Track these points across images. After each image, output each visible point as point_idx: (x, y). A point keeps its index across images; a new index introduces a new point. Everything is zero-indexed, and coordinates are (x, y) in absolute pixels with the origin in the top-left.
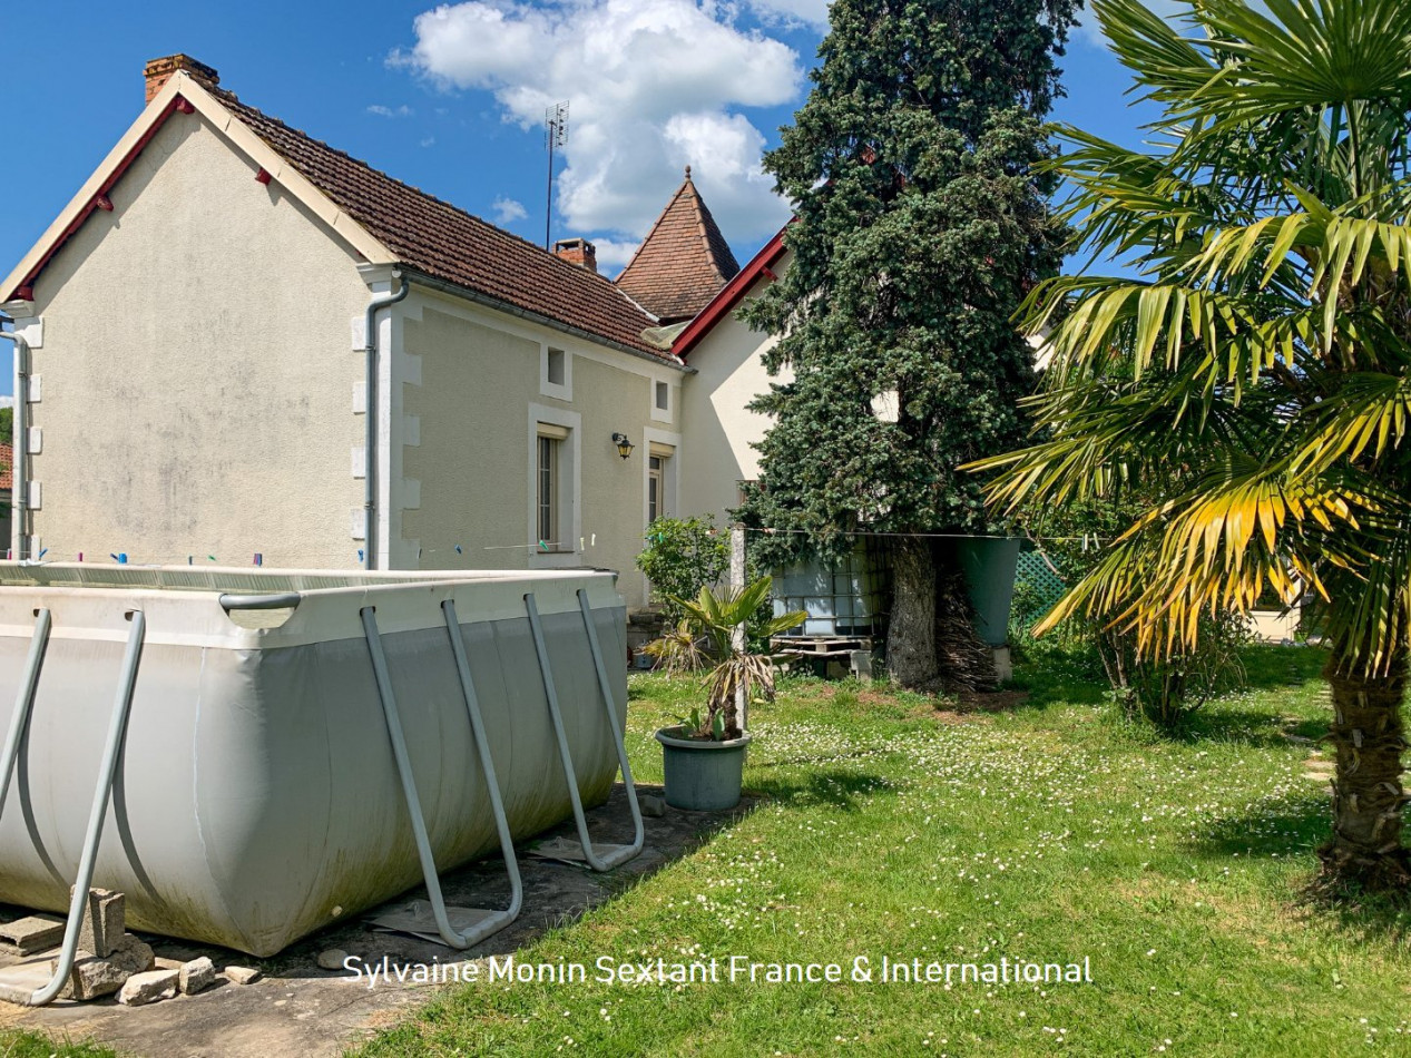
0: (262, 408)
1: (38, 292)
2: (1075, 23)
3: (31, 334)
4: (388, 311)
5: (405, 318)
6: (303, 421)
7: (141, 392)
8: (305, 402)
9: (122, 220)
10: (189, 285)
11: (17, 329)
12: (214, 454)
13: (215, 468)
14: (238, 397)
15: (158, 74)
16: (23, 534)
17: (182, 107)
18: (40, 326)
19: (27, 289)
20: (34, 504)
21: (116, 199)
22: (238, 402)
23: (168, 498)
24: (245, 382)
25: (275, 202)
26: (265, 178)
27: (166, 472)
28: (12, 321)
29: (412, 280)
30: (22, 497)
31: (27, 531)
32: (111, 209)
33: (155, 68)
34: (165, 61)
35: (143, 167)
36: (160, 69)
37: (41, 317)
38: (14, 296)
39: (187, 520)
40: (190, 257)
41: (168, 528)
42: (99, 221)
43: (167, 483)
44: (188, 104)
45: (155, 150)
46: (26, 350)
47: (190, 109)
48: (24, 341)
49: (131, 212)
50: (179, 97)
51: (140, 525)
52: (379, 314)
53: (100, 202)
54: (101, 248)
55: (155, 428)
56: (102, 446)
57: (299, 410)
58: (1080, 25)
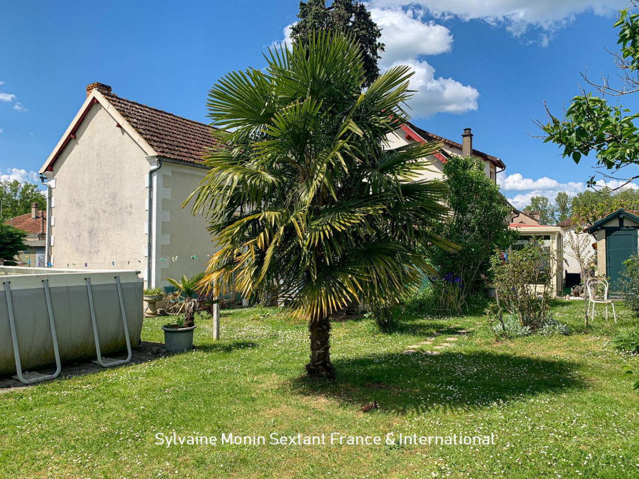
0: (118, 209)
1: (55, 168)
2: (380, 57)
3: (52, 183)
4: (156, 173)
5: (163, 175)
6: (130, 213)
7: (83, 203)
8: (131, 206)
9: (79, 142)
10: (97, 165)
11: (48, 181)
12: (104, 226)
13: (104, 231)
14: (112, 205)
15: (90, 89)
16: (48, 255)
17: (95, 101)
18: (54, 180)
19: (51, 167)
20: (52, 244)
21: (77, 134)
22: (111, 207)
23: (90, 241)
24: (114, 199)
25: (123, 134)
26: (119, 126)
27: (90, 232)
28: (46, 178)
29: (163, 161)
30: (48, 242)
31: (50, 254)
32: (75, 138)
33: (89, 87)
34: (92, 85)
35: (85, 123)
36: (90, 88)
37: (55, 177)
38: (46, 170)
39: (96, 250)
40: (98, 155)
41: (90, 253)
42: (72, 142)
43: (90, 236)
44: (97, 101)
45: (88, 117)
46: (50, 189)
47: (98, 102)
48: (50, 185)
49: (82, 139)
50: (94, 98)
51: (82, 252)
52: (153, 174)
53: (72, 136)
54: (73, 152)
55: (87, 216)
56: (72, 223)
57: (129, 209)
58: (381, 58)
